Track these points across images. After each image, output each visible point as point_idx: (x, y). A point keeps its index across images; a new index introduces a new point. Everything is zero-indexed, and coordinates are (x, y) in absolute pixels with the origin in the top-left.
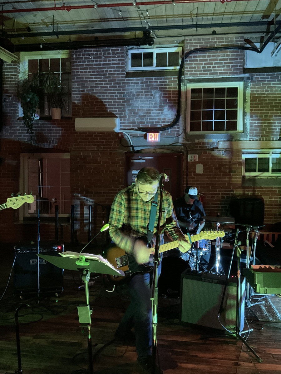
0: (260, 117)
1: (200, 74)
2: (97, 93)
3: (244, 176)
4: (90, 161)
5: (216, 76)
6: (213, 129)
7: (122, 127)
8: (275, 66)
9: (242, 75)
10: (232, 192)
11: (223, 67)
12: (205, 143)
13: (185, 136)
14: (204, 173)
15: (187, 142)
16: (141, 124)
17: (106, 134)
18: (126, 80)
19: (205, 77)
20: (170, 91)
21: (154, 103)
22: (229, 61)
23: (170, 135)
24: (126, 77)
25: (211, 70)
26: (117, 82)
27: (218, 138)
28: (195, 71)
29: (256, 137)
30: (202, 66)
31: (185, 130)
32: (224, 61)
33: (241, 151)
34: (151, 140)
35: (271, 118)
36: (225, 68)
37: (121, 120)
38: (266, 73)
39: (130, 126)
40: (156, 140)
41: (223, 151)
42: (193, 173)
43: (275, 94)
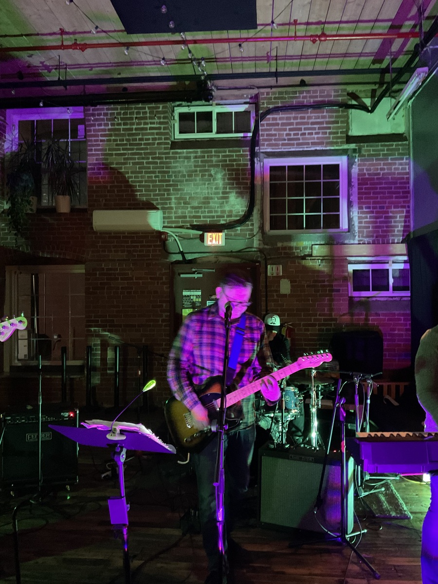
0: (374, 208)
1: (283, 145)
2: (128, 173)
3: (351, 298)
4: (116, 276)
5: (307, 148)
6: (304, 226)
7: (166, 225)
8: (393, 132)
9: (346, 147)
10: (335, 322)
11: (316, 133)
12: (293, 247)
13: (262, 236)
14: (292, 293)
15: (266, 247)
16: (194, 220)
17: (141, 234)
18: (171, 153)
19: (290, 148)
20: (238, 170)
21: (214, 187)
22: (325, 125)
23: (238, 235)
24: (172, 148)
25: (299, 139)
26: (157, 155)
27: (311, 240)
28: (275, 140)
29: (368, 239)
30: (285, 133)
31: (262, 228)
32: (318, 126)
33: (346, 259)
34: (211, 243)
35: (390, 210)
36: (320, 135)
37: (164, 213)
38: (380, 143)
39: (178, 222)
40: (219, 243)
41: (319, 259)
42: (275, 294)
43: (394, 174)
